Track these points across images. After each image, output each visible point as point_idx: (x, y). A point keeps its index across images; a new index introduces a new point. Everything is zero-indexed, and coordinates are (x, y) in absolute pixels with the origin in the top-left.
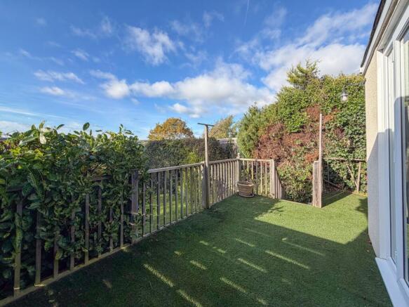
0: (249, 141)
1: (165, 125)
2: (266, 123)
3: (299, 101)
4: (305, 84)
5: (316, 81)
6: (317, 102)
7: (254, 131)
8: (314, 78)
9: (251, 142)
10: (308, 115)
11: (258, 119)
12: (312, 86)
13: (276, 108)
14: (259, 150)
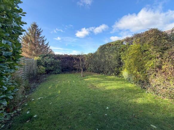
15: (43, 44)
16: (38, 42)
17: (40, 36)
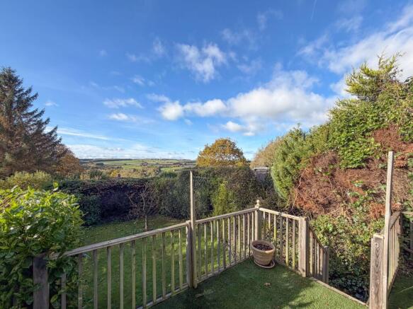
0: (286, 176)
1: (214, 146)
2: (310, 153)
3: (363, 120)
4: (375, 92)
5: (395, 87)
6: (395, 121)
7: (293, 161)
8: (392, 82)
9: (288, 178)
10: (376, 142)
11: (301, 147)
12: (387, 96)
13: (326, 130)
14: (300, 189)
15: (39, 132)
16: (23, 126)
17: (30, 110)
